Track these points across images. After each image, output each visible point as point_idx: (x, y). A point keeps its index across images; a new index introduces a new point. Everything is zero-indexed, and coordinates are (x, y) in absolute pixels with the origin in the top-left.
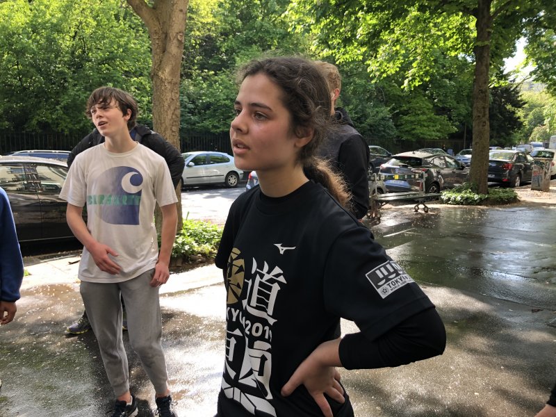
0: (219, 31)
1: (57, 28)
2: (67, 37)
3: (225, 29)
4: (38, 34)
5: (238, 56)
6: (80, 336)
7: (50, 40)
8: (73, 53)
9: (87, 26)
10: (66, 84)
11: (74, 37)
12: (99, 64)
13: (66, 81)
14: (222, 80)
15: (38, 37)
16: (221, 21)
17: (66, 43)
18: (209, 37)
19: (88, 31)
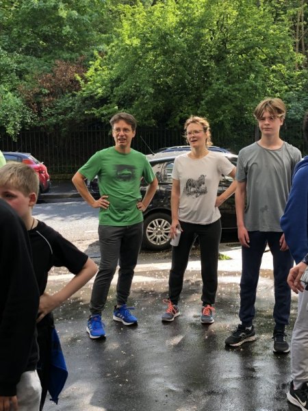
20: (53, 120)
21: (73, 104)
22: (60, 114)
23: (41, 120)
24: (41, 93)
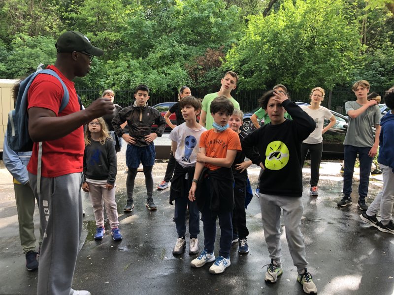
7: (298, 35)
20: (204, 85)
21: (216, 75)
22: (208, 81)
23: (197, 84)
24: (198, 68)
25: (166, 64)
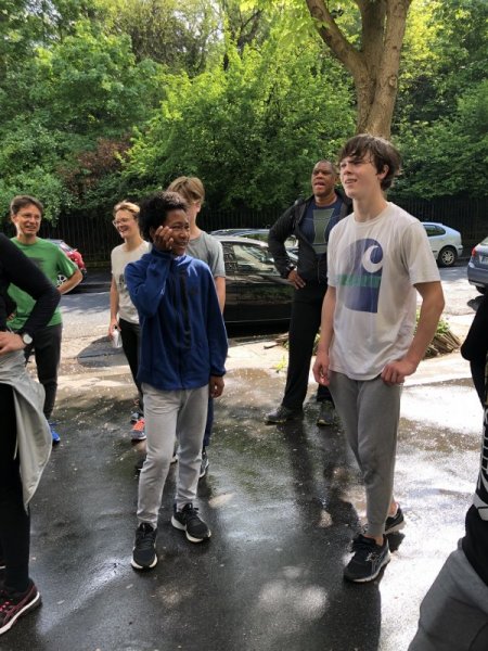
0: (436, 68)
1: (252, 95)
2: (262, 103)
3: (444, 65)
4: (233, 103)
5: (461, 97)
6: (279, 425)
7: (245, 108)
8: (267, 120)
9: (282, 87)
10: (260, 155)
11: (268, 102)
12: (294, 128)
13: (259, 152)
14: (438, 131)
15: (233, 107)
16: (439, 54)
17: (260, 109)
18: (423, 79)
19: (283, 93)
20: (96, 203)
21: (117, 185)
22: (102, 196)
23: (83, 204)
24: (82, 174)
25: (26, 168)
